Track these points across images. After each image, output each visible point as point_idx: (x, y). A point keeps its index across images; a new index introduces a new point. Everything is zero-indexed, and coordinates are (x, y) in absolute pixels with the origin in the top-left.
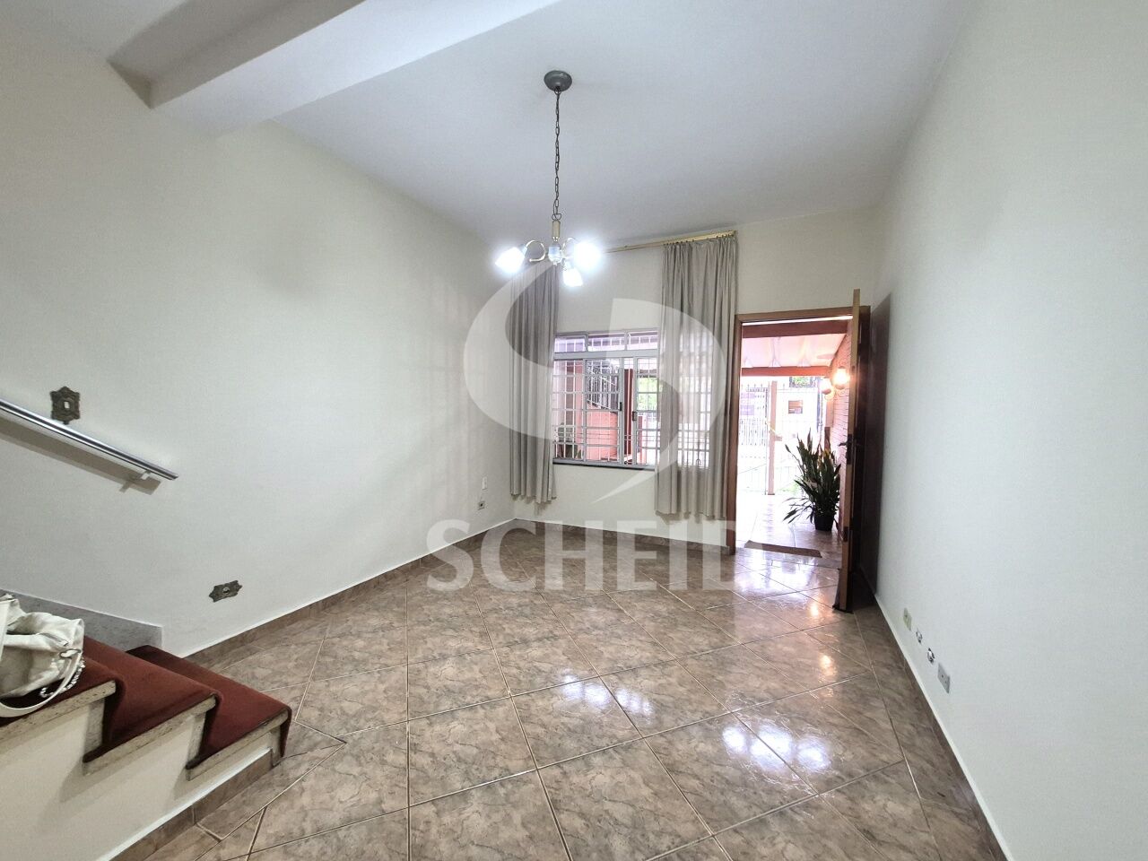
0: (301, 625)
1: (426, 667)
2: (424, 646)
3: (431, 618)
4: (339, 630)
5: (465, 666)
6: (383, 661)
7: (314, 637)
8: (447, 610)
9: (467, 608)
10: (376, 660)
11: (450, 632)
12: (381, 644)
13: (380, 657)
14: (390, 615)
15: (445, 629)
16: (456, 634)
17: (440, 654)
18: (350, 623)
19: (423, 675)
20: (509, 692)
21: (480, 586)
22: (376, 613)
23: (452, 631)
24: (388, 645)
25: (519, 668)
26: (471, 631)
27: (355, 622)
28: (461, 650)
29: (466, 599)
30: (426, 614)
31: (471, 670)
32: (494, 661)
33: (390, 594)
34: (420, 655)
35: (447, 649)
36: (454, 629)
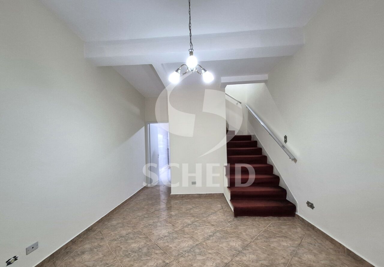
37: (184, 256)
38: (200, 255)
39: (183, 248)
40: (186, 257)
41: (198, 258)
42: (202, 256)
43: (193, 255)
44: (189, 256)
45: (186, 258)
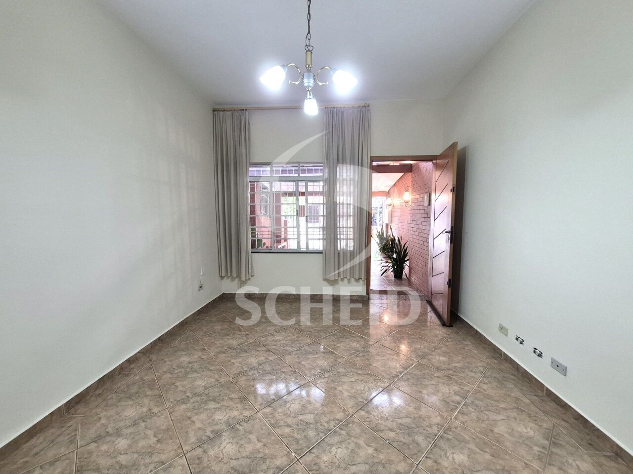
0: (41, 439)
1: (205, 452)
2: (194, 428)
3: (188, 394)
4: (92, 432)
5: (241, 439)
6: (156, 458)
7: (63, 450)
8: (200, 383)
9: (216, 376)
10: (148, 461)
11: (212, 405)
12: (146, 437)
13: (151, 454)
14: (146, 401)
15: (206, 403)
16: (218, 406)
17: (212, 432)
18: (103, 421)
19: (205, 461)
20: (293, 454)
21: (220, 352)
22: (130, 403)
23: (213, 403)
24: (155, 436)
25: (289, 426)
26: (231, 399)
27: (108, 418)
28: (230, 421)
29: (212, 368)
30: (181, 391)
31: (249, 441)
32: (265, 425)
33: (137, 377)
34: (193, 439)
35: (217, 424)
36: (215, 401)
37: (337, 422)
38: (307, 423)
39: (341, 442)
40: (334, 420)
41: (312, 416)
42: (304, 422)
43: (319, 424)
44: (328, 422)
45: (333, 418)
